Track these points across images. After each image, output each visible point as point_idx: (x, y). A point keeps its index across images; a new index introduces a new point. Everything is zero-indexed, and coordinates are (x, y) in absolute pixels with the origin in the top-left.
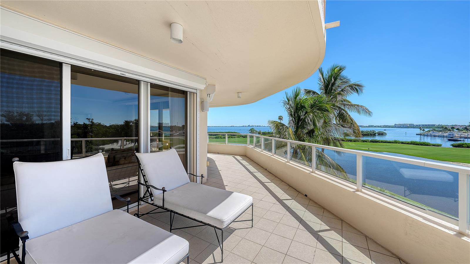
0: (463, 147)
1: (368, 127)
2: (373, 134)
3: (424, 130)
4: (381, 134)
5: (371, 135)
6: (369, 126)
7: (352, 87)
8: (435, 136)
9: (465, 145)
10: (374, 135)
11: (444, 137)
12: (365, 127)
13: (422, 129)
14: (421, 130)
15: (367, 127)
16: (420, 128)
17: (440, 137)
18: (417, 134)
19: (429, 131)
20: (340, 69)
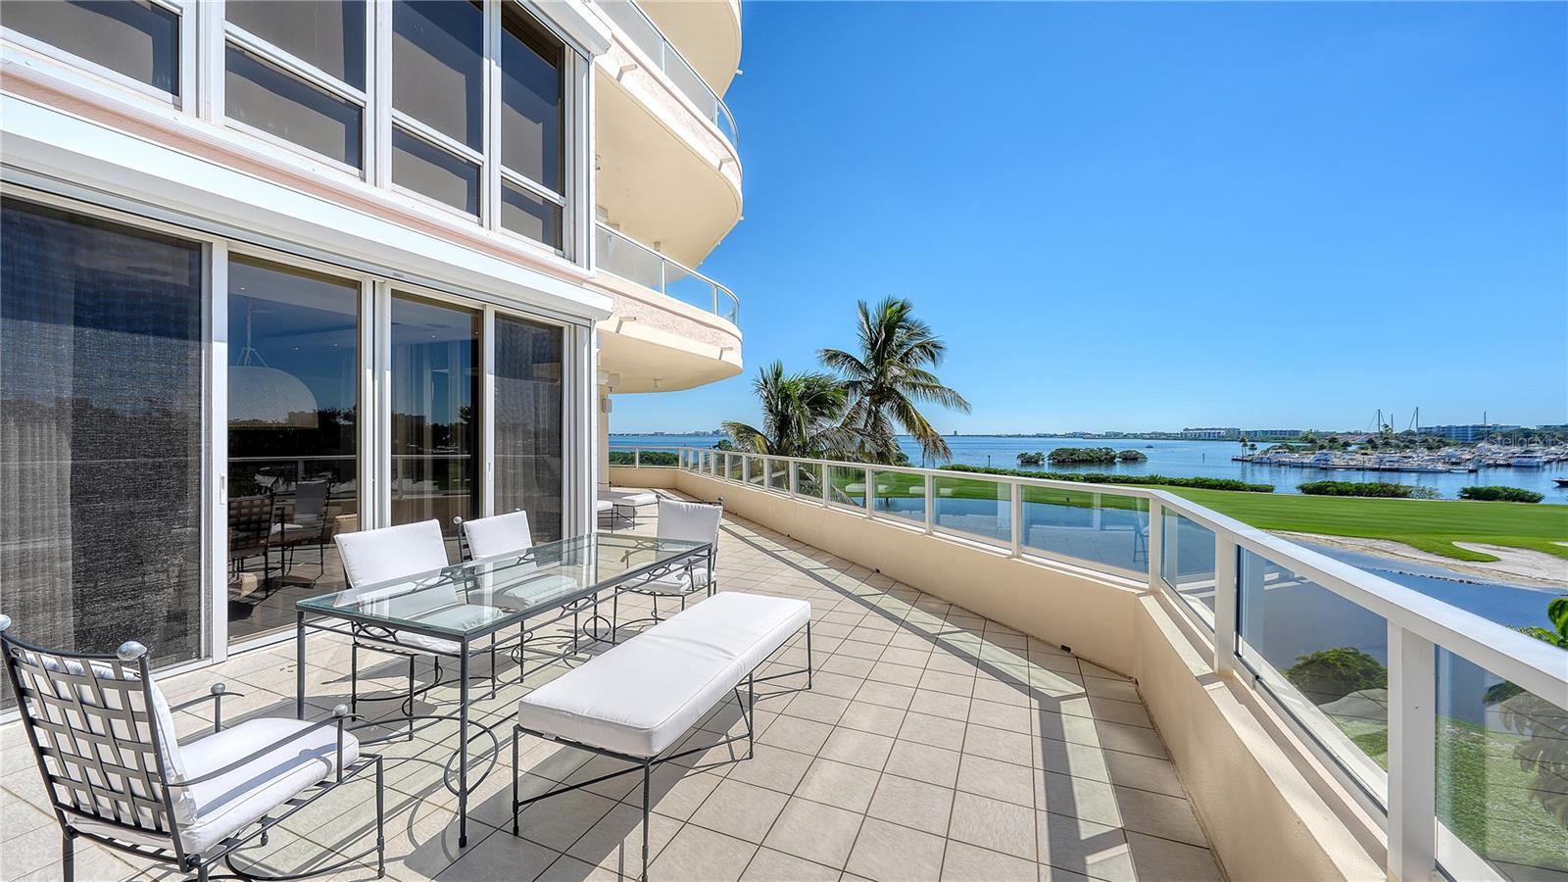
0: (1327, 493)
1: (1104, 437)
2: (1106, 459)
3: (1253, 448)
4: (1131, 459)
5: (1101, 461)
6: (1108, 436)
7: (925, 347)
8: (1280, 464)
9: (1331, 488)
10: (1110, 460)
11: (1302, 466)
12: (1094, 437)
13: (1249, 443)
14: (1245, 445)
15: (1100, 437)
16: (1243, 440)
17: (1294, 467)
18: (1234, 460)
19: (1266, 452)
20: (903, 307)
